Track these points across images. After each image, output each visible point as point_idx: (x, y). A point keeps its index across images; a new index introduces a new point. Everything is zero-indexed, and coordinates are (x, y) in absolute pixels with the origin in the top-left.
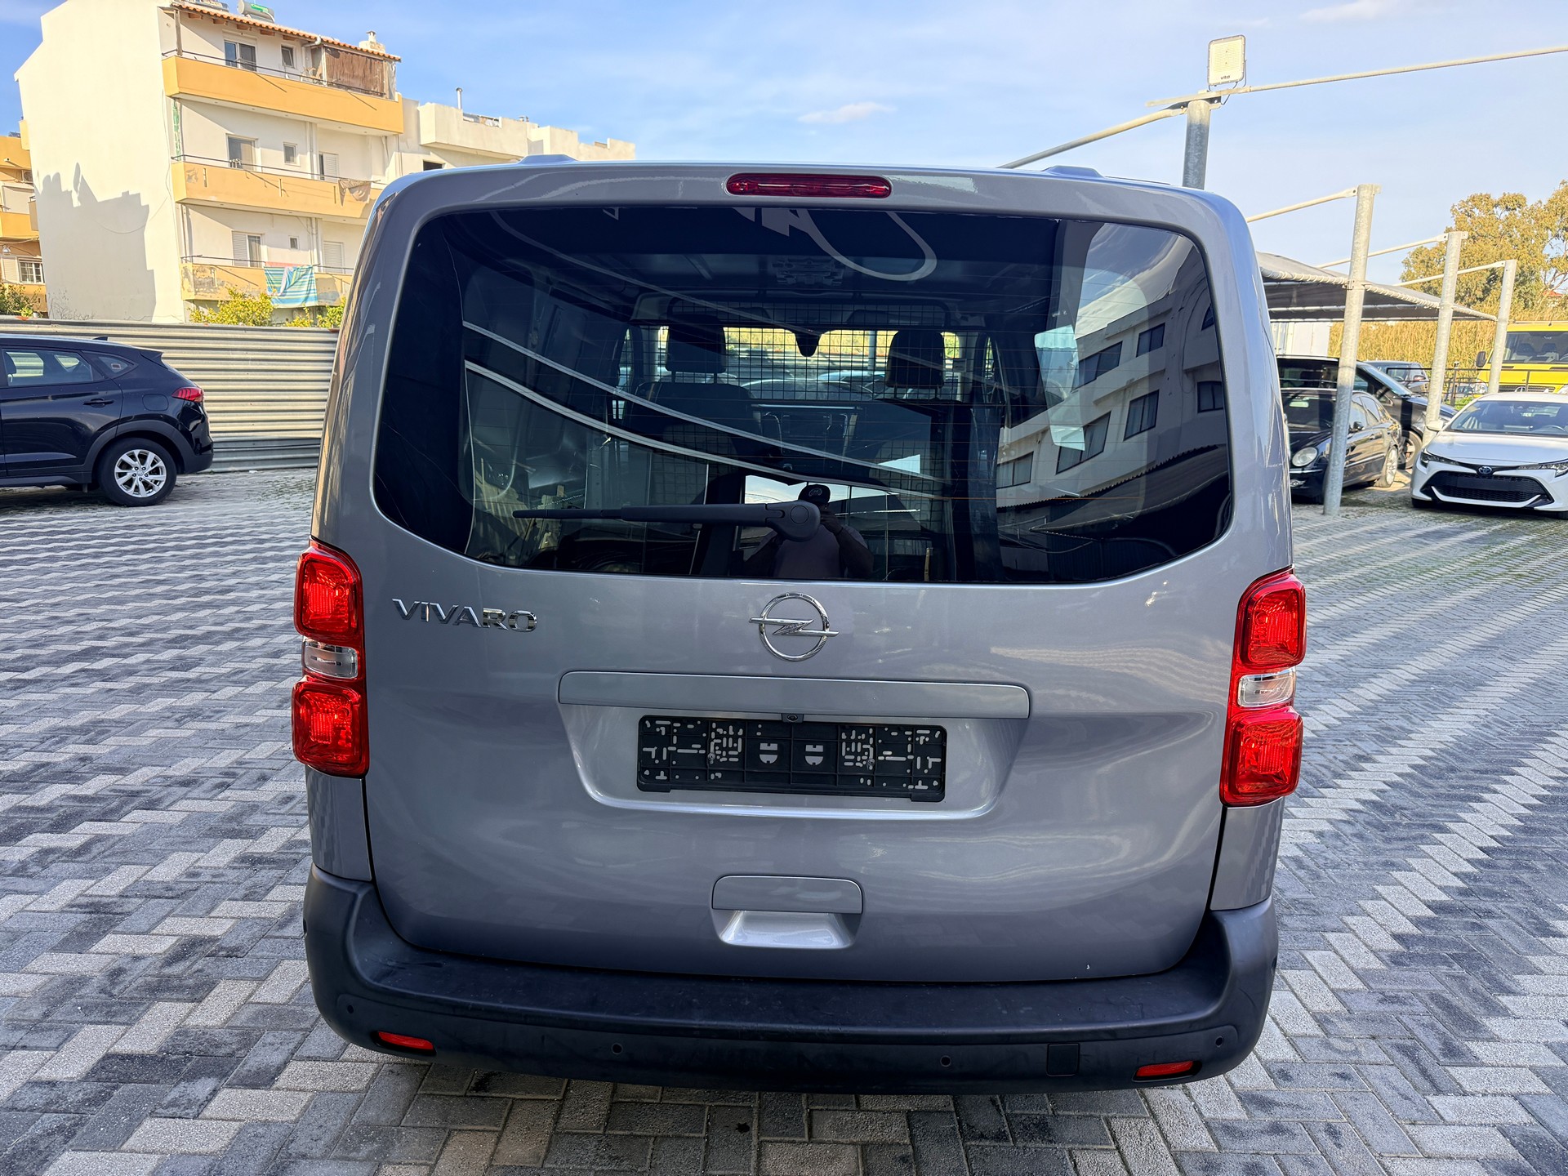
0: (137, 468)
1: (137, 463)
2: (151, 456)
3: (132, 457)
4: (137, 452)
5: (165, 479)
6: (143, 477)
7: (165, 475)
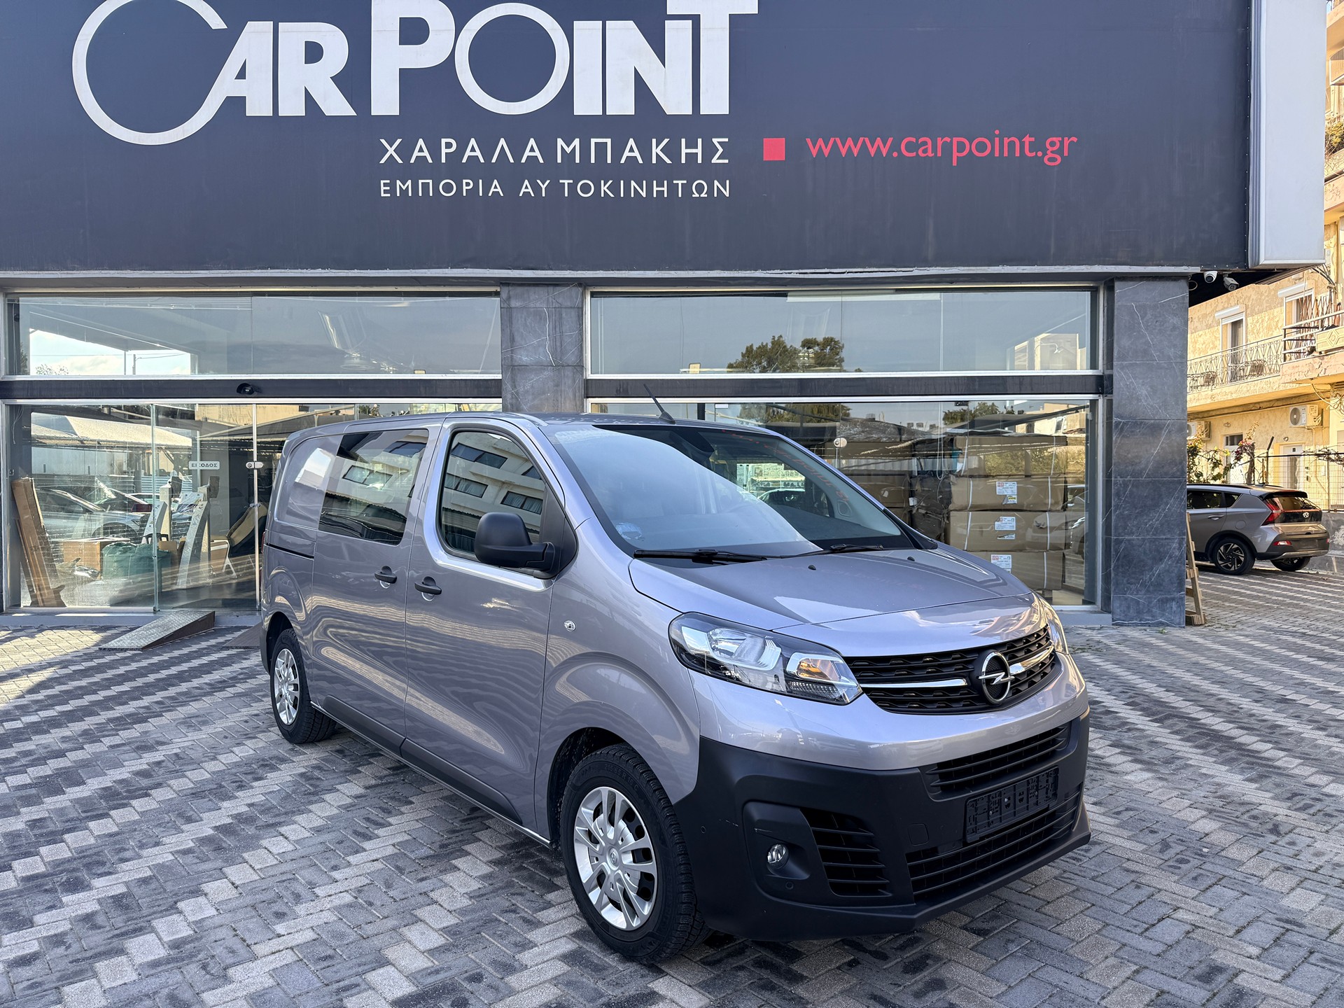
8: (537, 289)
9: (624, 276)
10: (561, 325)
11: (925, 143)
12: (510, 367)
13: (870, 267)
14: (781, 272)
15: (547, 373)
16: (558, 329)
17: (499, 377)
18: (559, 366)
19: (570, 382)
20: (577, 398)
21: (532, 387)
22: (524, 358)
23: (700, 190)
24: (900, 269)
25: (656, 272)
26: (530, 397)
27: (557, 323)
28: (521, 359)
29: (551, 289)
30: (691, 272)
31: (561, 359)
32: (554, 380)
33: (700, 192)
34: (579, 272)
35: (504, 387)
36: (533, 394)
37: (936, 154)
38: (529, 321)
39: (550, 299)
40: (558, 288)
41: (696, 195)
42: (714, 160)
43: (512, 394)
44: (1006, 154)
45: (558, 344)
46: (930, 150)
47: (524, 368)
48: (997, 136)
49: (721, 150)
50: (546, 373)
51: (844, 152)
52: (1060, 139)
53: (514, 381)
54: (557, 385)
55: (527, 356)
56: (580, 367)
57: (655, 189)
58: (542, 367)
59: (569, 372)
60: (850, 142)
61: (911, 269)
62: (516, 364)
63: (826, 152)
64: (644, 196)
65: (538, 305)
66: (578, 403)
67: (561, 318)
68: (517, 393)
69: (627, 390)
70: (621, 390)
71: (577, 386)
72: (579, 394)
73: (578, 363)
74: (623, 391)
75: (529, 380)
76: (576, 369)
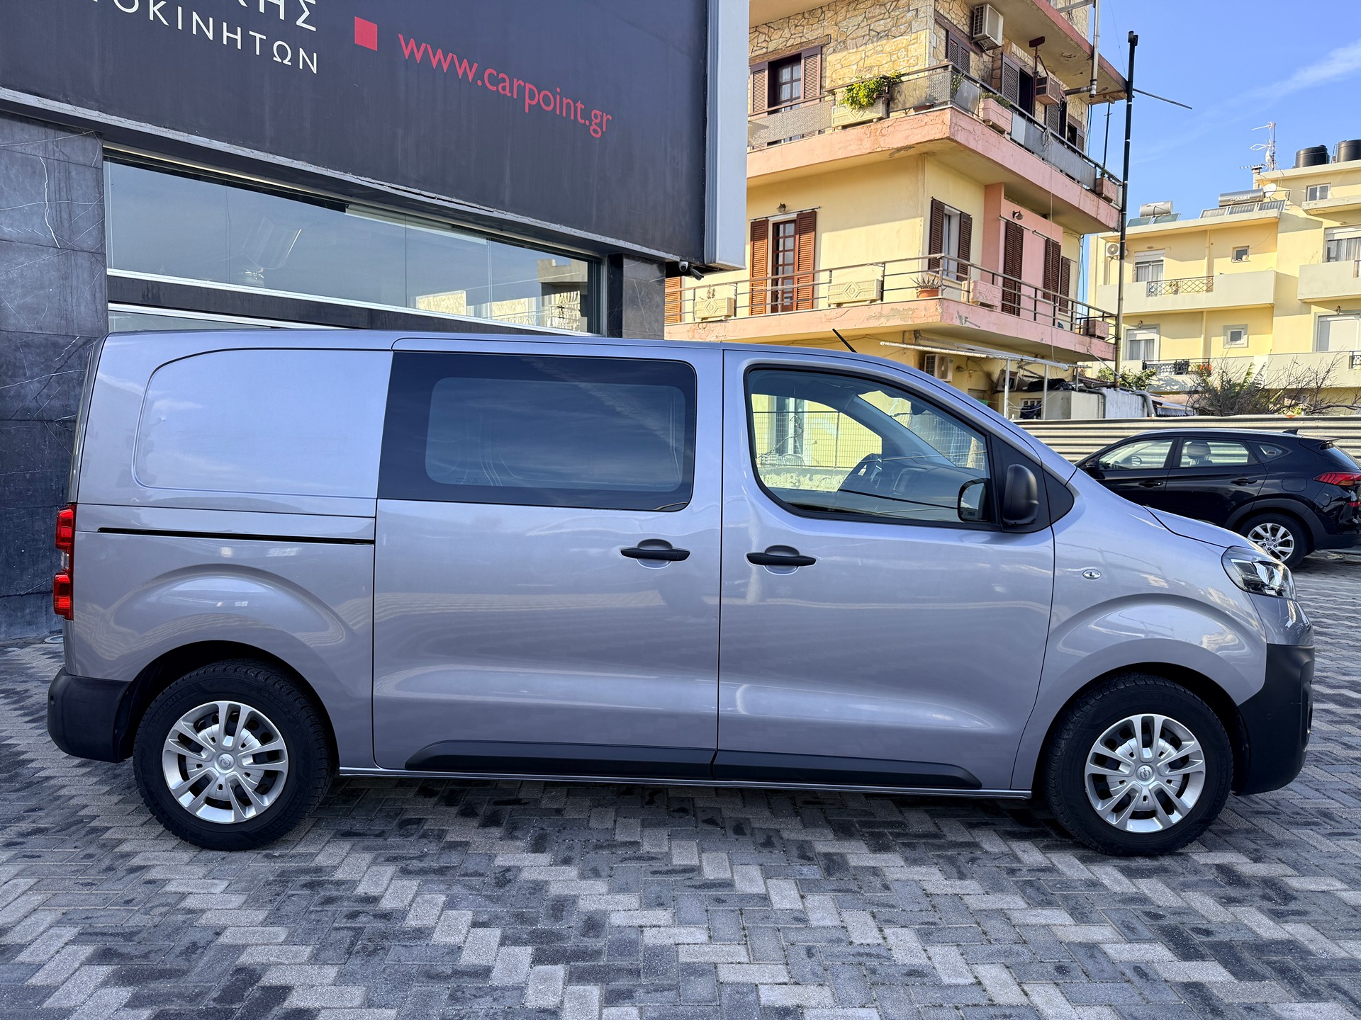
0: (1267, 539)
1: (1268, 535)
2: (1282, 530)
3: (1265, 530)
4: (1269, 525)
5: (1291, 552)
6: (1272, 547)
7: (1293, 548)
8: (26, 126)
9: (181, 139)
10: (69, 189)
11: (504, 80)
13: (457, 198)
14: (373, 181)
15: (47, 258)
16: (63, 194)
18: (66, 249)
19: (85, 276)
20: (98, 301)
21: (22, 275)
22: (5, 228)
23: (282, 54)
24: (482, 207)
25: (226, 144)
26: (19, 291)
27: (63, 185)
29: (51, 132)
30: (272, 156)
31: (70, 240)
32: (58, 270)
33: (283, 56)
34: (114, 117)
36: (23, 286)
37: (512, 95)
38: (13, 173)
39: (50, 146)
40: (62, 133)
41: (278, 59)
42: (299, 22)
44: (564, 115)
45: (65, 216)
46: (508, 89)
47: (7, 244)
48: (558, 94)
49: (307, 13)
50: (45, 257)
51: (434, 64)
52: (601, 113)
54: (65, 278)
55: (11, 225)
56: (99, 255)
57: (226, 34)
58: (37, 246)
59: (83, 260)
60: (439, 53)
61: (491, 210)
63: (418, 56)
64: (211, 38)
65: (29, 150)
66: (99, 307)
67: (68, 178)
69: (159, 297)
70: (150, 296)
71: (98, 282)
72: (98, 295)
73: (97, 249)
74: (152, 296)
75: (16, 264)
76: (93, 259)
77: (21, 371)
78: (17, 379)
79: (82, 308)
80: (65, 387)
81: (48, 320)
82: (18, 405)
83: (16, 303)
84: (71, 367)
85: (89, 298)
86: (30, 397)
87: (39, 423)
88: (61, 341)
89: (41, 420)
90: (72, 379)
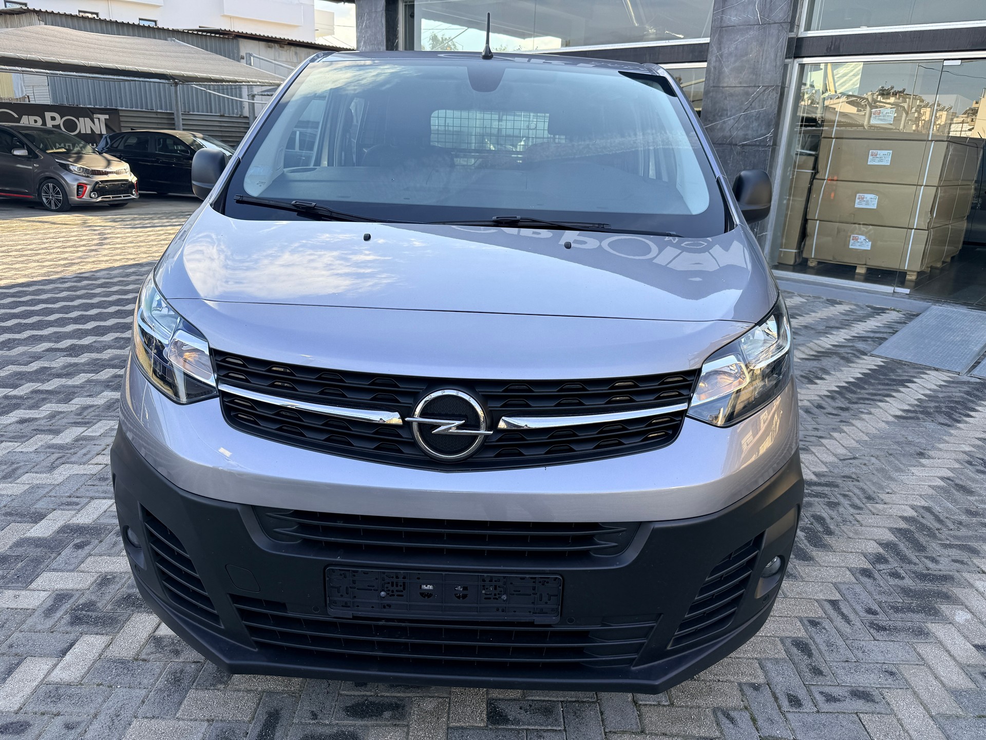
12: (720, 29)
15: (753, 33)
17: (707, 40)
18: (765, 24)
19: (774, 41)
20: (777, 58)
21: (736, 48)
22: (733, 18)
26: (733, 59)
28: (729, 19)
31: (768, 16)
32: (758, 41)
35: (710, 50)
36: (736, 56)
43: (717, 57)
47: (732, 29)
50: (751, 33)
53: (720, 43)
54: (761, 45)
55: (736, 16)
56: (787, 23)
58: (748, 26)
59: (773, 30)
62: (725, 25)
66: (777, 63)
68: (721, 55)
69: (839, 48)
70: (832, 48)
71: (780, 45)
72: (779, 54)
73: (785, 20)
74: (834, 48)
75: (735, 41)
76: (781, 28)
77: (726, 112)
78: (723, 118)
79: (767, 66)
80: (748, 122)
81: (746, 76)
82: (720, 134)
83: (730, 67)
84: (753, 109)
85: (773, 57)
86: (727, 129)
87: (729, 146)
88: (750, 90)
89: (730, 144)
90: (753, 116)
